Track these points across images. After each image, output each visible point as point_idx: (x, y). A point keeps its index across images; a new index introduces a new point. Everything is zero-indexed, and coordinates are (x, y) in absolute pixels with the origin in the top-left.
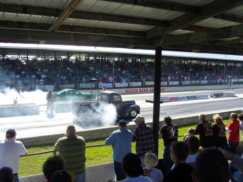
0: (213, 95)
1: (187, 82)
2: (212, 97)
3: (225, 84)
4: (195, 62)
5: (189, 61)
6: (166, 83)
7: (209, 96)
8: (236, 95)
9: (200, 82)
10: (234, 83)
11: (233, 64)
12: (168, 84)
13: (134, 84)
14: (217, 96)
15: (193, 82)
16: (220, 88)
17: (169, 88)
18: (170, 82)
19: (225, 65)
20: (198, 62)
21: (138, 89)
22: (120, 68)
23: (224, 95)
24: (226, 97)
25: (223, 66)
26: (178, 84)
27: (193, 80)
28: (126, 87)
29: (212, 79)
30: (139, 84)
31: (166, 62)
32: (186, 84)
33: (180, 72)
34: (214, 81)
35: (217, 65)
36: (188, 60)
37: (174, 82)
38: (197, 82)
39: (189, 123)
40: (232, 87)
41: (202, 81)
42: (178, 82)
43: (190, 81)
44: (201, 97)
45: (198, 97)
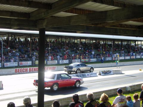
0: (101, 73)
2: (100, 74)
3: (113, 61)
6: (56, 61)
7: (98, 74)
8: (123, 72)
9: (89, 60)
10: (121, 61)
11: (120, 43)
12: (58, 62)
13: (24, 63)
14: (106, 73)
15: (83, 60)
16: (109, 66)
17: (59, 67)
18: (60, 61)
20: (87, 41)
21: (28, 68)
22: (10, 47)
23: (112, 73)
24: (114, 74)
25: (111, 44)
26: (68, 62)
28: (16, 67)
30: (30, 63)
32: (76, 62)
35: (105, 44)
36: (78, 39)
37: (64, 61)
38: (87, 60)
40: (119, 65)
41: (91, 59)
42: (68, 60)
43: (80, 60)
44: (89, 75)
45: (87, 75)
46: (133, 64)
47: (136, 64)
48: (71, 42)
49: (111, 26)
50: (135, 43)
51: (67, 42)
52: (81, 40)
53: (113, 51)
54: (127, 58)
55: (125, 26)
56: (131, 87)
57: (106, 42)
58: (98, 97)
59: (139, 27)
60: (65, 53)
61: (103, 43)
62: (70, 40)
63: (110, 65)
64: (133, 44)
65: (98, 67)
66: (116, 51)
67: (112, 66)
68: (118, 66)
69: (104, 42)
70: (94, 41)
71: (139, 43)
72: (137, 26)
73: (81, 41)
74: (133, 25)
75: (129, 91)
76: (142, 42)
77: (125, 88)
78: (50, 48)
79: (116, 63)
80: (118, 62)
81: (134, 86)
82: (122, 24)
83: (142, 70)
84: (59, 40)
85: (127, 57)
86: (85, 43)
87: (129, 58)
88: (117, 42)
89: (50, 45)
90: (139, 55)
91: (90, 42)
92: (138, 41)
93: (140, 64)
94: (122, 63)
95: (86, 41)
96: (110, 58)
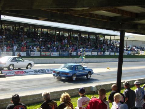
1: (35, 53)
3: (78, 57)
4: (46, 30)
5: (40, 29)
6: (12, 53)
9: (51, 54)
10: (87, 57)
15: (43, 53)
18: (16, 53)
19: (78, 36)
20: (50, 31)
25: (77, 37)
26: (25, 55)
27: (43, 51)
29: (64, 51)
31: (13, 28)
32: (35, 55)
33: (28, 41)
34: (66, 54)
35: (70, 36)
37: (21, 53)
38: (48, 53)
39: (34, 101)
40: (84, 61)
41: (53, 53)
42: (26, 53)
43: (39, 53)
44: (50, 71)
45: (47, 71)
46: (100, 61)
47: (104, 61)
48: (30, 31)
49: (79, 15)
50: (104, 37)
51: (26, 31)
52: (43, 29)
53: (78, 45)
54: (94, 55)
55: (96, 16)
56: (97, 87)
57: (71, 34)
58: (58, 97)
59: (111, 18)
60: (22, 43)
61: (67, 35)
62: (29, 28)
63: (75, 61)
64: (102, 39)
65: (61, 62)
66: (82, 45)
67: (76, 62)
68: (83, 63)
69: (70, 34)
70: (57, 32)
71: (109, 37)
72: (108, 17)
73: (43, 31)
74: (105, 16)
75: (95, 91)
76: (111, 36)
77: (90, 87)
78: (4, 37)
79: (81, 59)
80: (83, 57)
81: (100, 86)
82: (92, 13)
83: (110, 69)
84: (16, 27)
85: (94, 53)
86: (47, 33)
87: (97, 55)
88: (84, 35)
89: (5, 33)
90: (107, 52)
91: (53, 32)
92: (107, 35)
93: (107, 61)
94: (88, 60)
95: (48, 31)
96: (74, 53)
